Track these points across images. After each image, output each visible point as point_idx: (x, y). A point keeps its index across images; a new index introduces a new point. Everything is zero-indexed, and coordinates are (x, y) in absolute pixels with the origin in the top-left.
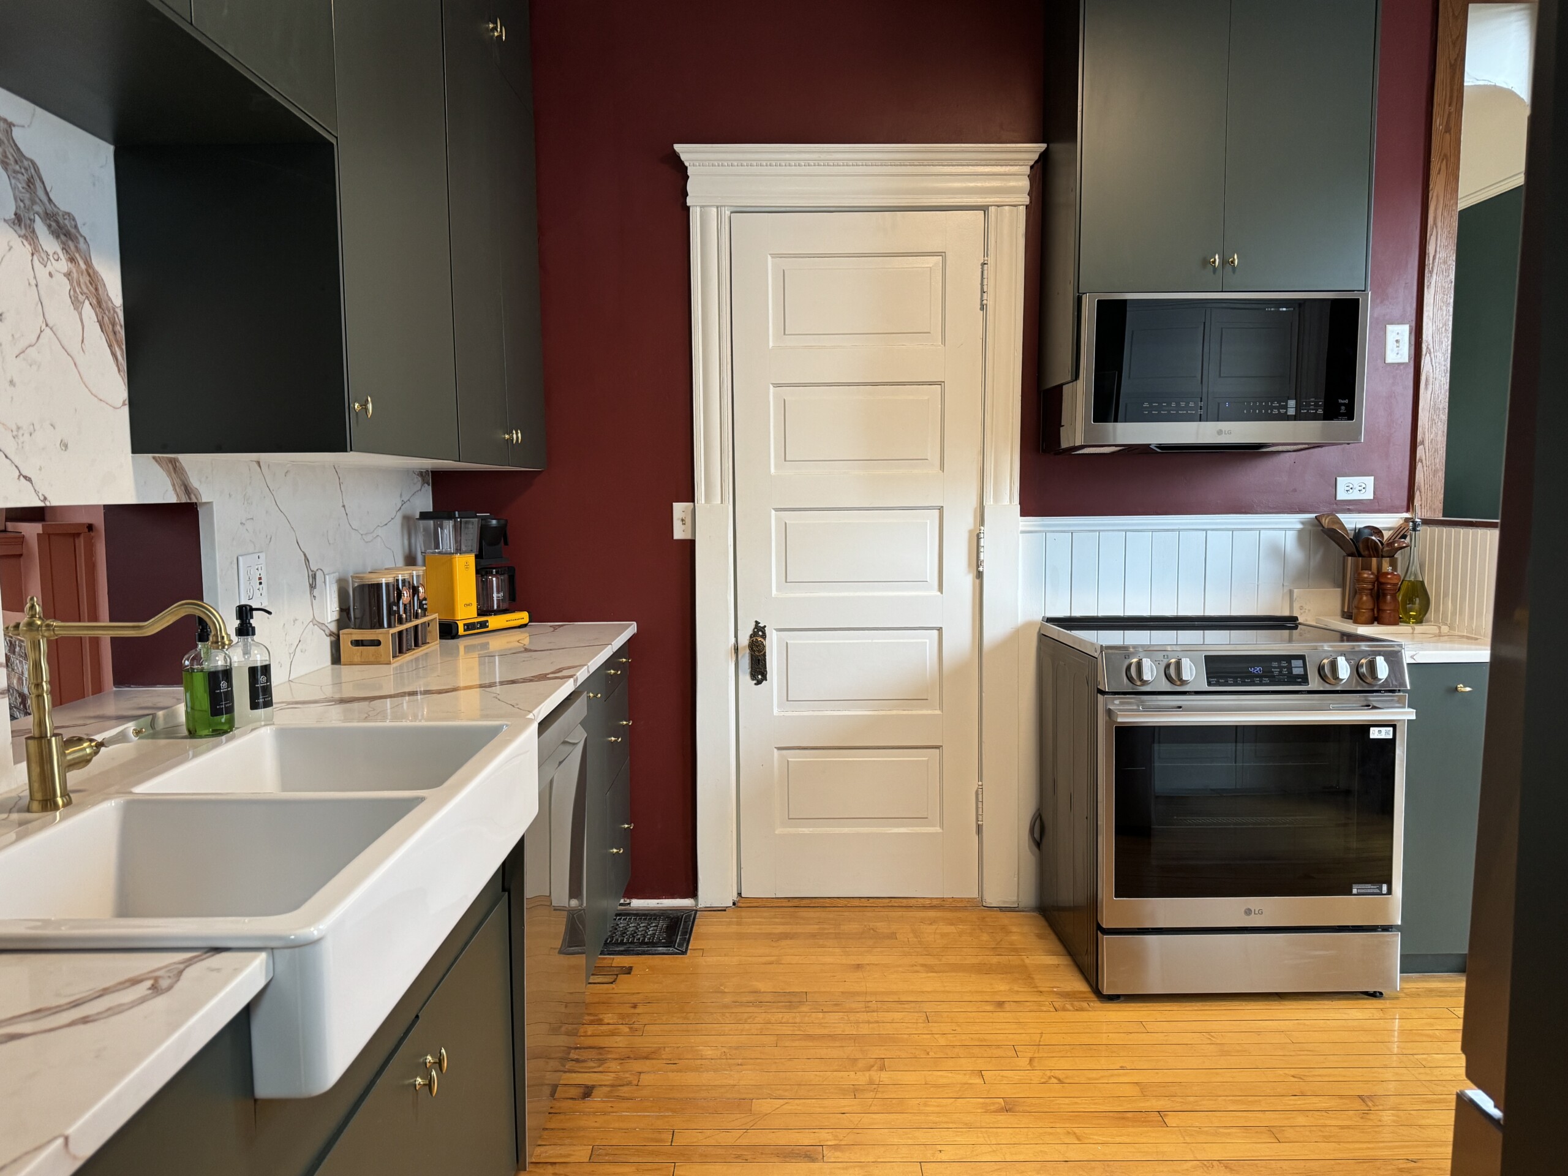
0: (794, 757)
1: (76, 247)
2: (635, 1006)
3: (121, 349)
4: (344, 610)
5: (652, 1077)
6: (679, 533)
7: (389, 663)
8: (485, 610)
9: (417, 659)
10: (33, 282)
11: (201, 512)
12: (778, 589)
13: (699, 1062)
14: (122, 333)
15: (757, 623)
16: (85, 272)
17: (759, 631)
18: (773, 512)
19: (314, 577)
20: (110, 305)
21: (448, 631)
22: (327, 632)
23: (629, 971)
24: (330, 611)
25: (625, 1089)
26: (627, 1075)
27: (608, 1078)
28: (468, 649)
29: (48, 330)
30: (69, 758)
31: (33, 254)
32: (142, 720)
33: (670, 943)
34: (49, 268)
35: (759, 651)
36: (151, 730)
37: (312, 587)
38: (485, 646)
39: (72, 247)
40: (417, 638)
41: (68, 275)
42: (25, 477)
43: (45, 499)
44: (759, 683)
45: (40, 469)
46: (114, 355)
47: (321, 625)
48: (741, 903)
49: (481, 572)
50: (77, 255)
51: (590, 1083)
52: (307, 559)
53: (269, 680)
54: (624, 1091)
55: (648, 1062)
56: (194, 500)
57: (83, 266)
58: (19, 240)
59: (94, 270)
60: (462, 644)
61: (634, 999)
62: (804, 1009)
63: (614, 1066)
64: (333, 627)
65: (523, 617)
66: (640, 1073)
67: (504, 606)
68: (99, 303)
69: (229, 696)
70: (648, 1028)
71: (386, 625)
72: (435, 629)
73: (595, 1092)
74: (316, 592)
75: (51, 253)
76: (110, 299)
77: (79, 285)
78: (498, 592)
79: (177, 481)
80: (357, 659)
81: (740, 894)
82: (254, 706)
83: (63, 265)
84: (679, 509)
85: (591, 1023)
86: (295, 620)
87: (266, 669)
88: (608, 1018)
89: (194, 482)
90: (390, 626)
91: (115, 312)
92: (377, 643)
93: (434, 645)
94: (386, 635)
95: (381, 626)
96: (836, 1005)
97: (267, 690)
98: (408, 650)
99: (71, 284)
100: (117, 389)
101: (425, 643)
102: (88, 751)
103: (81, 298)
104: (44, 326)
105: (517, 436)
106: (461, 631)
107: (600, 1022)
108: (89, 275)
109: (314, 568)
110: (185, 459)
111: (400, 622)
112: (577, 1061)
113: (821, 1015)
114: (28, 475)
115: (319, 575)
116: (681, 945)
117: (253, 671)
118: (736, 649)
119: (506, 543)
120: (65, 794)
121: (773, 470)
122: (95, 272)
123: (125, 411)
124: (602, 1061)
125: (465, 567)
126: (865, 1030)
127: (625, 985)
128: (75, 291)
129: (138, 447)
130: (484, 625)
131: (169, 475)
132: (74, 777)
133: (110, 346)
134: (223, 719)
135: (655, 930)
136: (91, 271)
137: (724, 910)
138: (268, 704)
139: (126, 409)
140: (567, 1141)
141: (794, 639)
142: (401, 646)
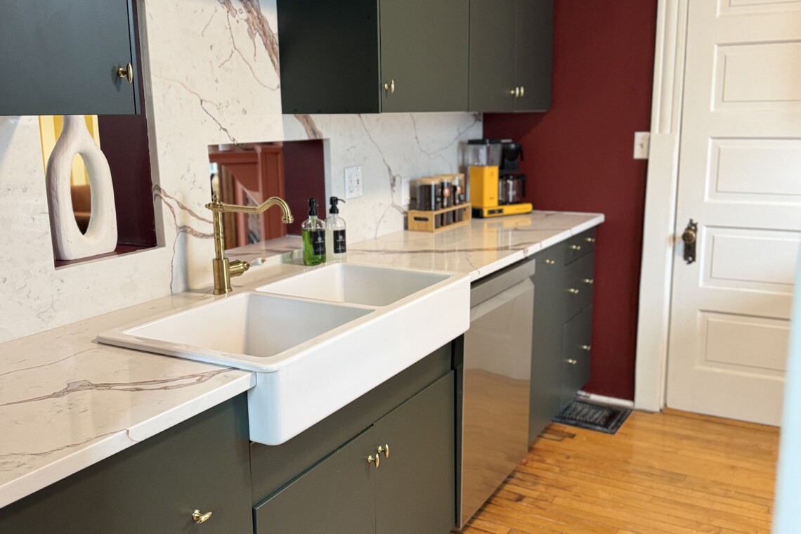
0: (713, 318)
1: (252, 5)
2: (568, 457)
3: (277, 57)
4: (413, 199)
5: (561, 500)
6: (638, 154)
7: (432, 232)
8: (504, 202)
9: (454, 230)
10: (228, 27)
11: (325, 144)
12: (710, 196)
13: (594, 499)
14: (277, 48)
15: (691, 221)
16: (257, 18)
17: (692, 226)
18: (710, 141)
19: (394, 180)
20: (271, 34)
21: (477, 214)
22: (402, 211)
23: (572, 436)
24: (404, 198)
25: (543, 503)
26: (547, 495)
27: (535, 494)
28: (490, 226)
29: (236, 52)
30: (231, 270)
31: (228, 12)
32: (285, 254)
33: (606, 425)
34: (237, 18)
35: (690, 240)
36: (290, 260)
37: (393, 185)
38: (501, 224)
39: (250, 5)
40: (455, 217)
41: (247, 20)
42: (224, 129)
43: (234, 140)
44: (690, 262)
45: (232, 124)
46: (272, 61)
47: (398, 208)
48: (666, 412)
49: (503, 177)
50: (252, 9)
51: (523, 494)
52: (389, 170)
53: (344, 237)
54: (542, 504)
55: (563, 491)
56: (318, 138)
57: (255, 14)
58: (221, 5)
59: (261, 15)
60: (485, 223)
61: (569, 453)
62: (680, 485)
63: (541, 488)
64: (406, 209)
65: (528, 207)
66: (555, 496)
67: (517, 199)
68: (265, 33)
69: (323, 245)
70: (571, 472)
71: (433, 207)
72: (470, 212)
73: (524, 500)
74: (395, 188)
75: (237, 9)
76: (271, 30)
77: (253, 25)
78: (513, 190)
79: (309, 128)
80: (416, 228)
81: (665, 405)
82: (336, 251)
83: (245, 15)
84: (639, 137)
85: (538, 461)
86: (380, 204)
87: (343, 233)
88: (550, 461)
89: (319, 127)
90: (436, 209)
91: (274, 37)
92: (426, 219)
93: (468, 221)
94: (432, 215)
95: (430, 209)
96: (704, 488)
97: (343, 244)
98: (448, 223)
99: (249, 25)
100: (274, 79)
101: (460, 220)
102: (242, 268)
103: (254, 32)
104: (234, 49)
105: (519, 91)
106: (486, 213)
107: (543, 461)
108: (259, 19)
109: (394, 174)
110: (313, 117)
111: (443, 207)
112: (521, 480)
113: (690, 491)
114: (225, 128)
115: (398, 179)
116: (613, 428)
117: (336, 234)
118: (674, 239)
119: (522, 158)
120: (229, 288)
121: (712, 109)
122: (262, 17)
123: (279, 92)
124: (535, 484)
125: (491, 175)
126: (717, 507)
127: (567, 444)
128: (251, 29)
129: (286, 110)
130: (500, 211)
131: (304, 124)
132: (234, 280)
133: (271, 56)
134: (320, 257)
135: (599, 416)
136: (260, 17)
137: (652, 413)
138: (344, 251)
139: (279, 90)
140: (498, 522)
141: (719, 234)
142: (442, 221)
